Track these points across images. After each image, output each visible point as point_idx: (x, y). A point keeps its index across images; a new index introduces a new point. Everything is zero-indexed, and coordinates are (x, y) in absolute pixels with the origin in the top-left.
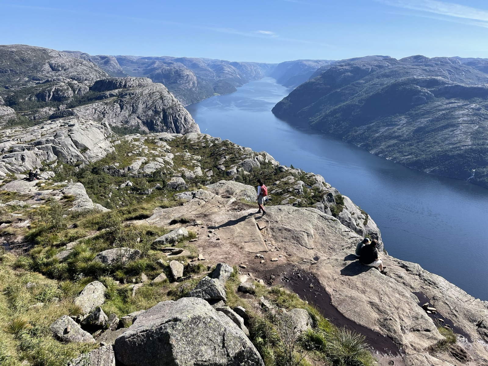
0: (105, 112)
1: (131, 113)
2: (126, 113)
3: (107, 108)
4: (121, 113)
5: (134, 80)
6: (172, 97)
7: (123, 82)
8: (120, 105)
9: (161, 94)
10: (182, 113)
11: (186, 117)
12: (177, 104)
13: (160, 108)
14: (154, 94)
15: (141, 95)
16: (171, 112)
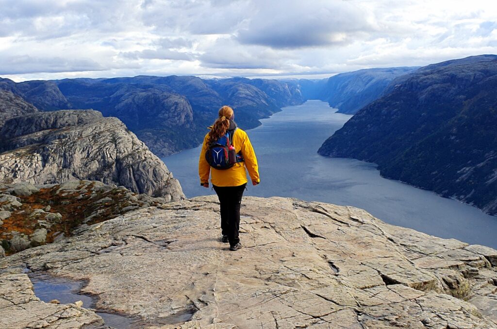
0: (17, 169)
1: (61, 168)
2: (52, 168)
3: (21, 162)
4: (45, 169)
5: (69, 115)
6: (133, 138)
7: (52, 119)
8: (43, 156)
9: (113, 135)
10: (150, 162)
11: (157, 169)
12: (141, 149)
13: (111, 158)
14: (101, 135)
15: (79, 138)
16: (131, 163)
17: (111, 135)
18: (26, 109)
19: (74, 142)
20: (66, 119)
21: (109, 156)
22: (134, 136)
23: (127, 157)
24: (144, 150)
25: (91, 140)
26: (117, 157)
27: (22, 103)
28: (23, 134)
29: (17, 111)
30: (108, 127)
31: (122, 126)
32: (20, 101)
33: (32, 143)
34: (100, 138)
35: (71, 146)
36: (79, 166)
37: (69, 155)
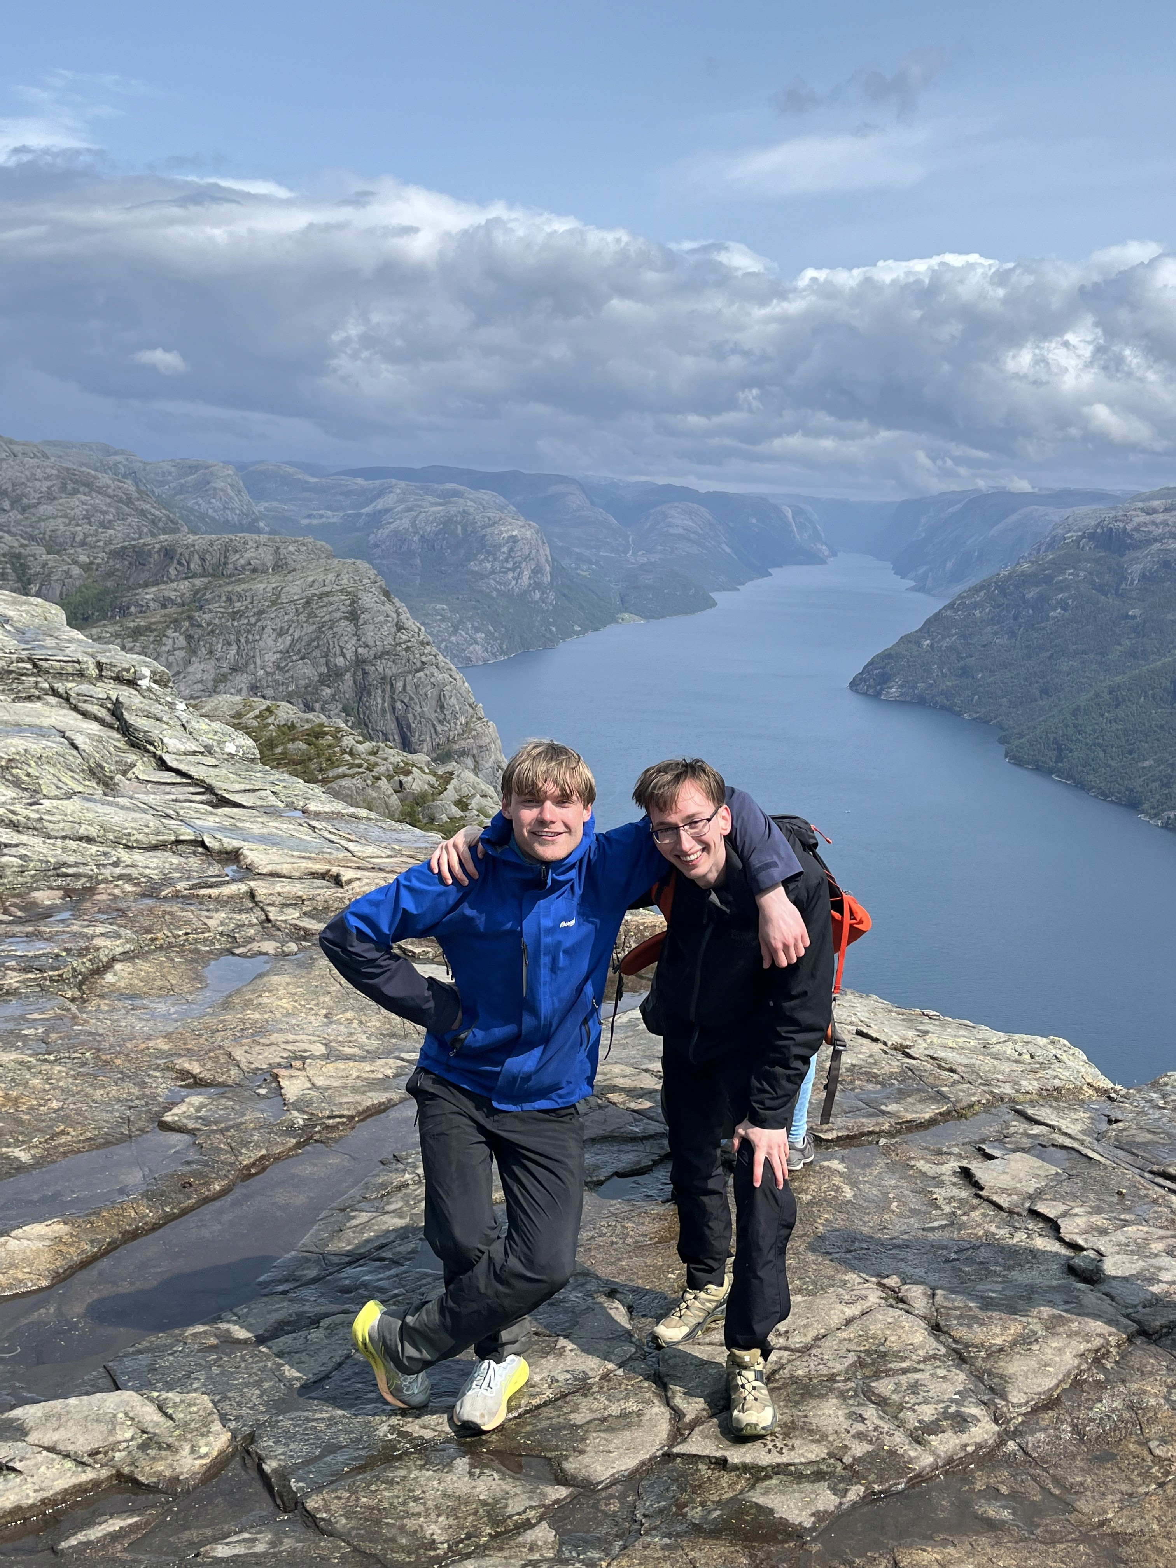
5: (256, 547)
6: (399, 614)
7: (217, 554)
8: (189, 638)
9: (353, 602)
10: (432, 675)
11: (446, 693)
12: (414, 643)
13: (344, 657)
14: (325, 599)
15: (274, 603)
16: (389, 673)
17: (348, 602)
18: (161, 525)
19: (261, 612)
20: (248, 555)
21: (338, 652)
22: (403, 609)
23: (382, 656)
24: (423, 644)
25: (301, 610)
26: (357, 657)
27: (153, 510)
28: (146, 585)
29: (139, 528)
30: (343, 582)
31: (375, 582)
32: (148, 506)
33: (164, 606)
34: (322, 607)
35: (253, 620)
36: (268, 670)
37: (247, 642)
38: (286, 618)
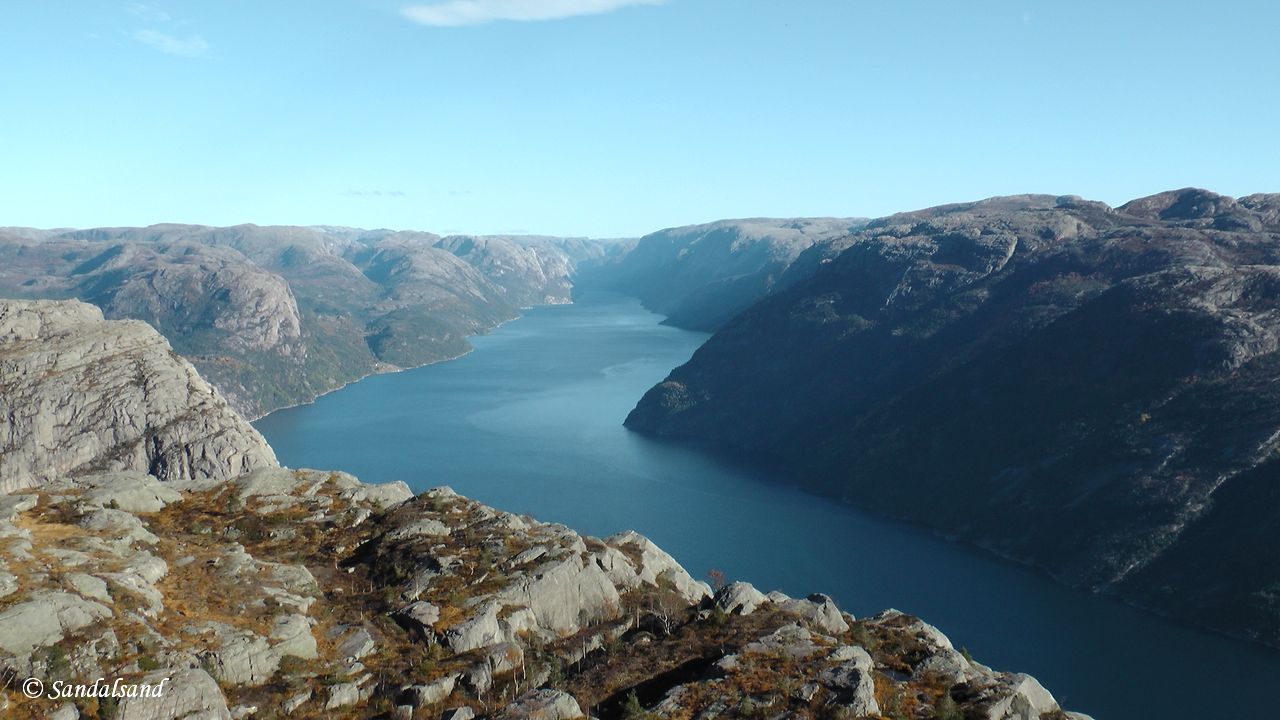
5: (19, 313)
6: (189, 376)
9: (140, 365)
10: (234, 439)
11: (250, 458)
12: (209, 405)
13: (134, 425)
14: (108, 364)
15: (50, 372)
16: (184, 440)
17: (134, 366)
19: (37, 384)
20: (10, 323)
21: (127, 420)
22: (193, 369)
23: (176, 422)
24: (220, 406)
25: (82, 377)
26: (148, 425)
30: (125, 345)
31: (160, 343)
34: (106, 372)
35: (28, 392)
36: (49, 446)
37: (23, 417)
38: (66, 387)
